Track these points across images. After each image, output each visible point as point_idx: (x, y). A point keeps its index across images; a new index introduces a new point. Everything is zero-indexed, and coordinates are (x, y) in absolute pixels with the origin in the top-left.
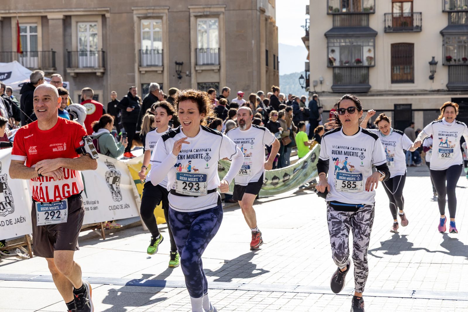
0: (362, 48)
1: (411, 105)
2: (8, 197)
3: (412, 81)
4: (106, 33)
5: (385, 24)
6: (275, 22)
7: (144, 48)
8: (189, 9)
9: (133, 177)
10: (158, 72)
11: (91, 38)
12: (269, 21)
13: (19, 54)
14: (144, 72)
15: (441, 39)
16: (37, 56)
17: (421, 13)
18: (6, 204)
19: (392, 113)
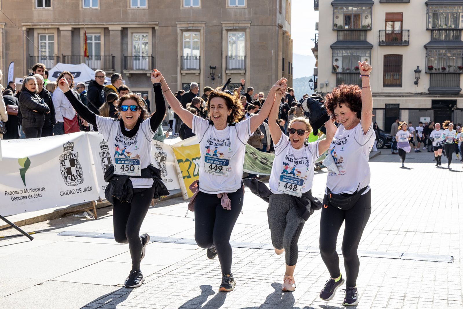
0: (360, 57)
1: (399, 104)
2: (78, 171)
3: (400, 85)
4: (155, 42)
5: (379, 39)
6: (290, 36)
7: (185, 55)
8: (222, 24)
9: (177, 157)
10: (196, 74)
11: (143, 46)
12: (286, 35)
13: (86, 58)
14: (185, 74)
15: (424, 51)
16: (100, 60)
17: (409, 31)
18: (77, 176)
19: (383, 112)
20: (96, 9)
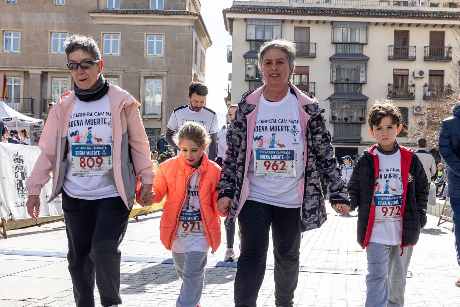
8: (140, 71)
11: (62, 90)
13: (5, 99)
15: (329, 102)
16: (19, 102)
17: (315, 83)
20: (17, 53)
